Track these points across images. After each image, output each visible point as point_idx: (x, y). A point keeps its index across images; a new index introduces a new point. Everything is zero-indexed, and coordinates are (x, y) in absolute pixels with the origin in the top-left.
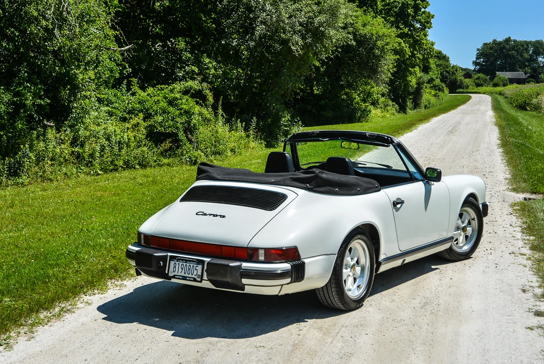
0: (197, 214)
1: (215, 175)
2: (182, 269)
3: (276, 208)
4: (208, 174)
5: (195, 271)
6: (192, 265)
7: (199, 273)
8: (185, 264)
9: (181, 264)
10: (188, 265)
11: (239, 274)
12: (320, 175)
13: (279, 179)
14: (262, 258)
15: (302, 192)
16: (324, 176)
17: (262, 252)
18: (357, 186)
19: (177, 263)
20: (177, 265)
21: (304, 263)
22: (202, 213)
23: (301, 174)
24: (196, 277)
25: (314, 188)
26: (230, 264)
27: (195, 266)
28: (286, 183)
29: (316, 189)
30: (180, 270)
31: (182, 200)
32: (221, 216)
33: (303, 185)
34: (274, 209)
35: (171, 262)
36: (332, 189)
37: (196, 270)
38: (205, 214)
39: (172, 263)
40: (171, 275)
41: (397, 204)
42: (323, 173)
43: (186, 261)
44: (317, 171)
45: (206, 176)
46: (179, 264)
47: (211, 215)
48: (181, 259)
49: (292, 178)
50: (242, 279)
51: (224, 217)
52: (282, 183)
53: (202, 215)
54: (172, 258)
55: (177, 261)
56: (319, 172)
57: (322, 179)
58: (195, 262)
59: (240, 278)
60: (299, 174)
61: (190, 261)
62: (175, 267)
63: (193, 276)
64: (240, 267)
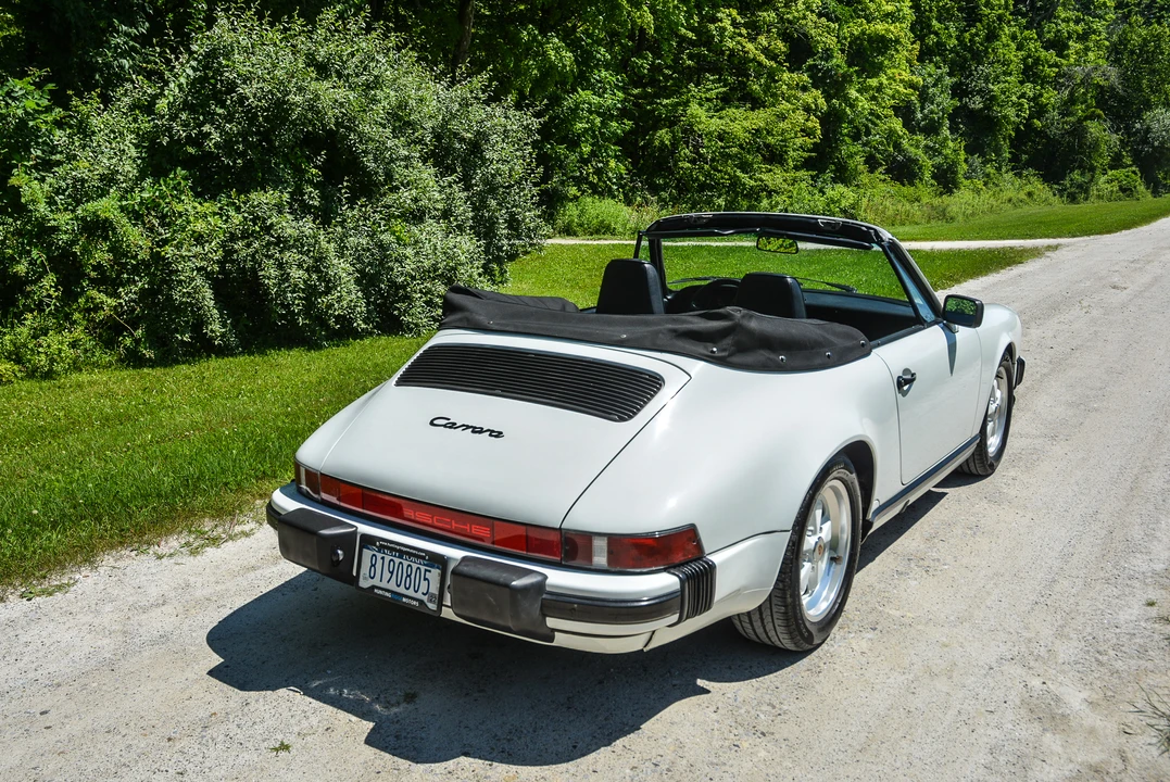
0: (432, 423)
1: (482, 319)
2: (392, 573)
3: (635, 414)
4: (467, 314)
5: (424, 584)
6: (415, 566)
7: (434, 589)
8: (397, 560)
9: (388, 558)
10: (405, 563)
11: (537, 605)
12: (745, 322)
13: (640, 331)
14: (601, 559)
15: (698, 367)
16: (753, 324)
17: (600, 545)
18: (824, 347)
19: (379, 555)
20: (379, 562)
21: (712, 567)
22: (444, 422)
23: (696, 320)
24: (425, 598)
25: (730, 356)
26: (514, 583)
27: (423, 568)
28: (659, 342)
29: (735, 359)
30: (387, 575)
31: (402, 382)
32: (492, 433)
33: (700, 349)
34: (631, 417)
35: (365, 550)
36: (772, 356)
37: (425, 579)
38: (453, 426)
39: (367, 554)
40: (364, 583)
41: (905, 382)
42: (751, 317)
43: (401, 554)
44: (738, 315)
45: (460, 320)
46: (383, 558)
47: (468, 427)
48: (388, 548)
49: (674, 331)
50: (547, 619)
51: (499, 434)
52: (648, 345)
53: (445, 426)
54: (368, 540)
55: (379, 552)
56: (743, 317)
57: (750, 333)
58: (423, 558)
59: (541, 618)
60: (690, 319)
61: (410, 555)
62: (373, 565)
63: (419, 595)
64: (540, 587)
